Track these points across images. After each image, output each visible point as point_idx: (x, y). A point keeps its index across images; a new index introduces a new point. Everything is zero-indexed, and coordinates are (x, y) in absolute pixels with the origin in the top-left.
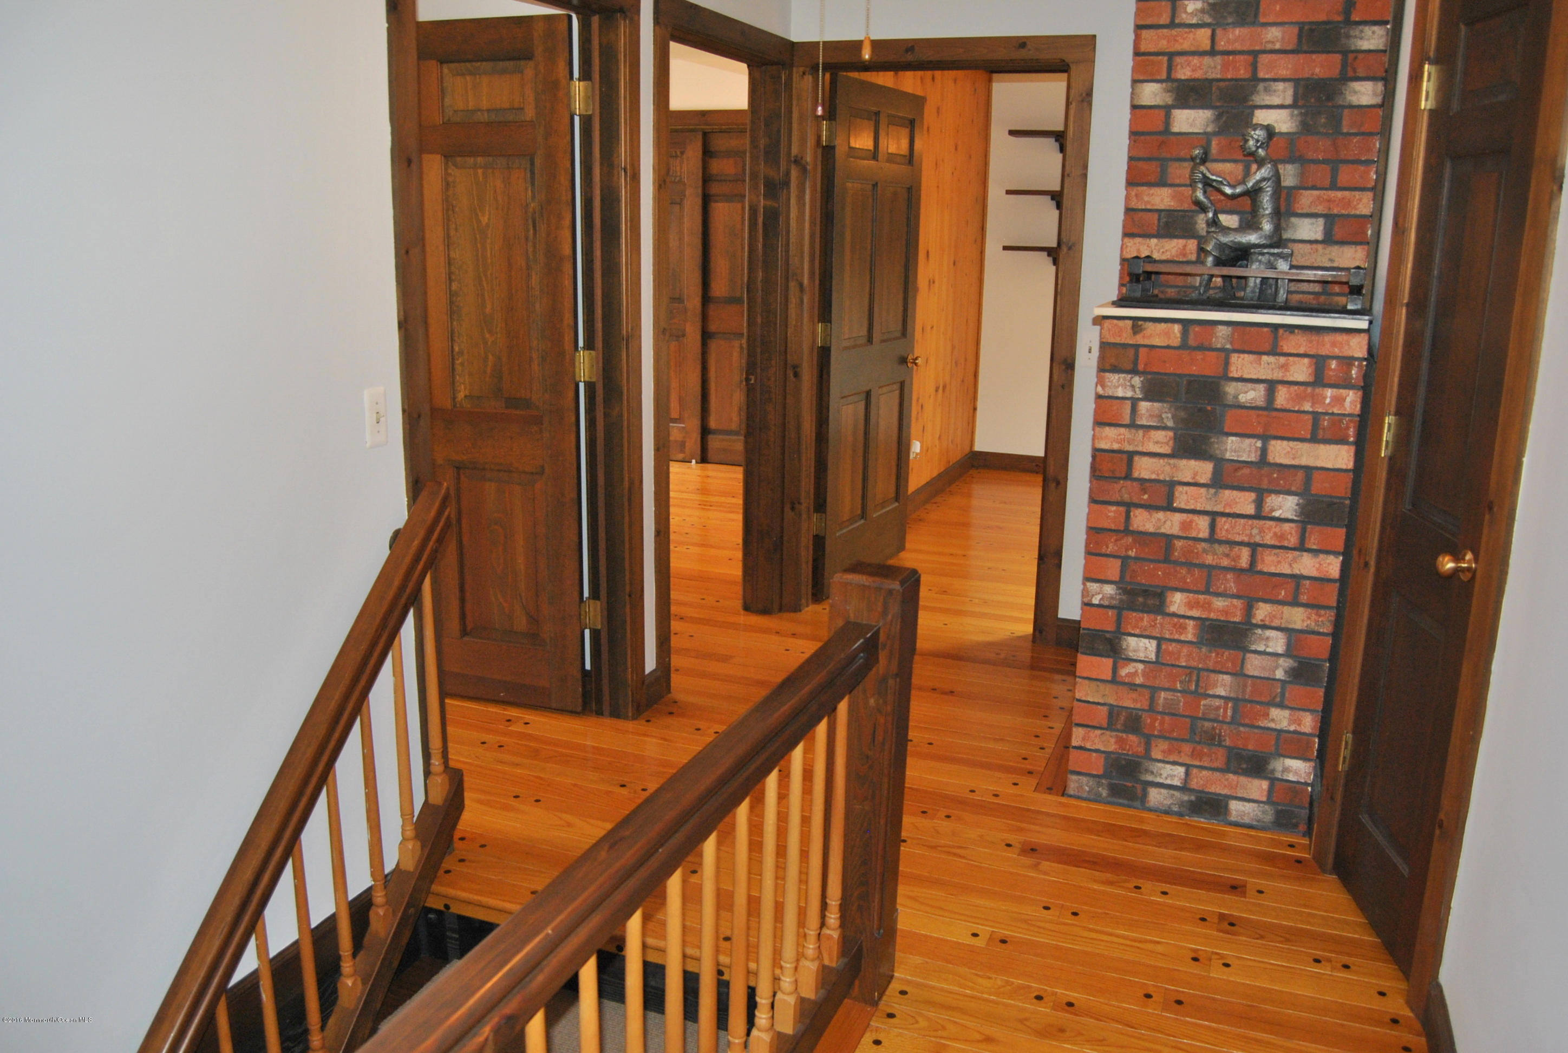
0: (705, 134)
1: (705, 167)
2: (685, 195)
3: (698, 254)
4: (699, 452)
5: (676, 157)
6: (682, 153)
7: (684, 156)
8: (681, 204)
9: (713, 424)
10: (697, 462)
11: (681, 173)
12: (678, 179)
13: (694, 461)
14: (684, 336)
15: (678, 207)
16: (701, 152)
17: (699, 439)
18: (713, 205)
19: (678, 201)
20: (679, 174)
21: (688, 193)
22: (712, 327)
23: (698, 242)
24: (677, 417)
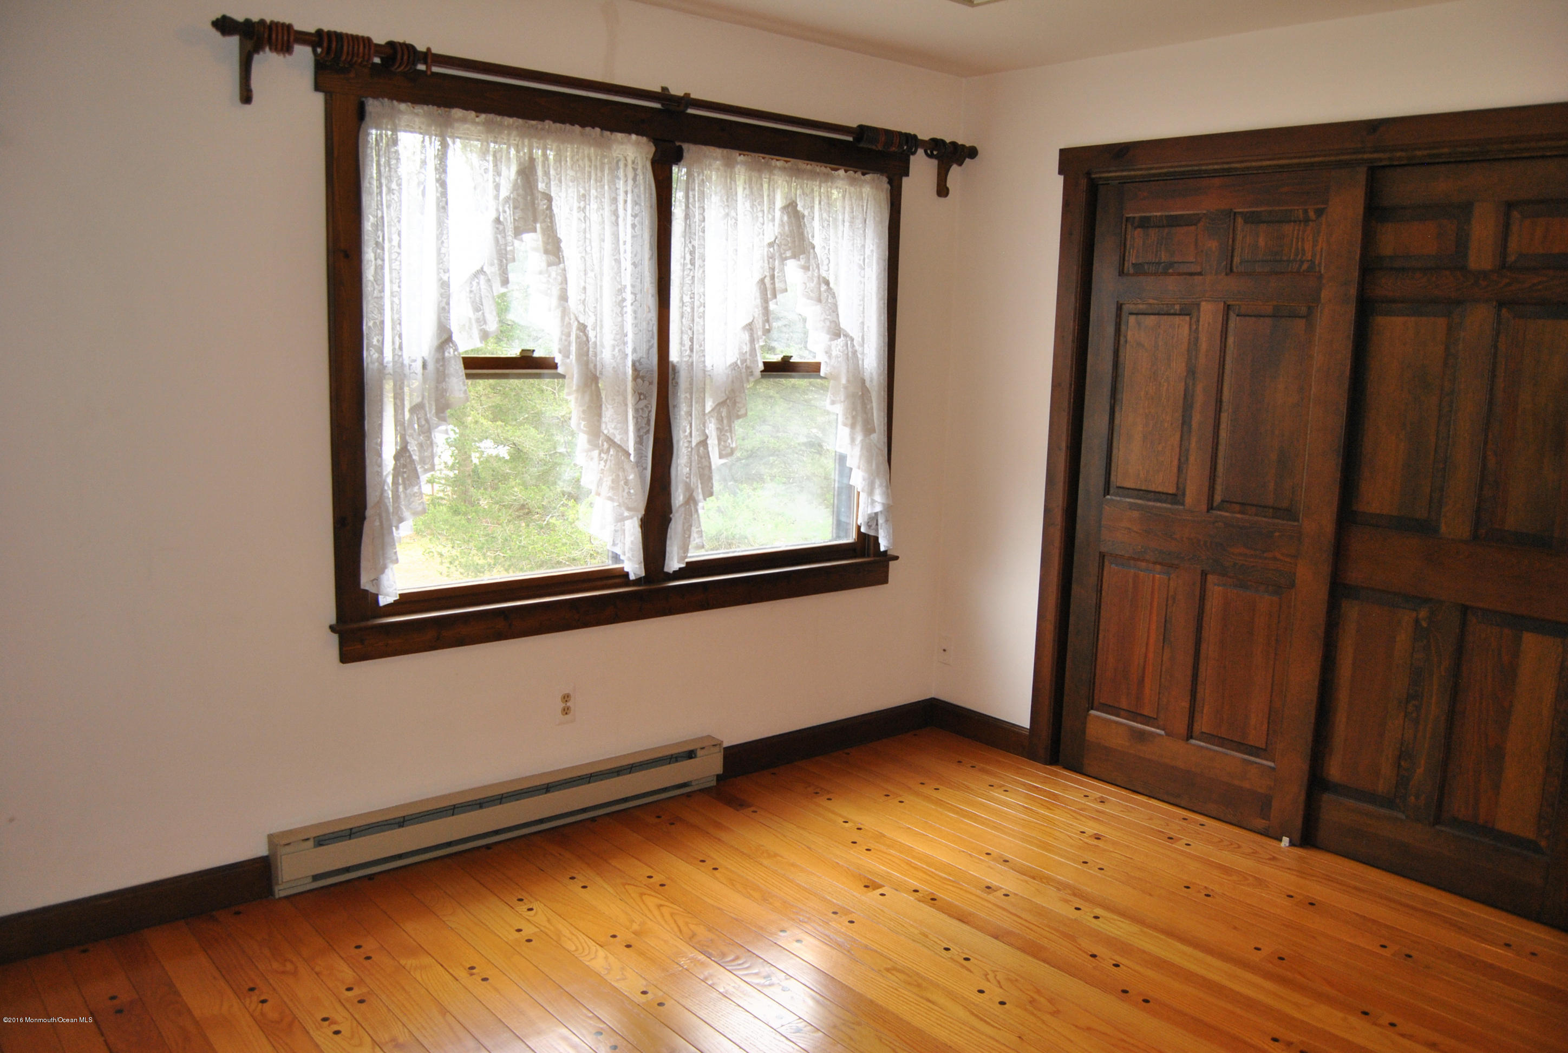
0: (1374, 172)
1: (1368, 239)
2: (1318, 300)
3: (1337, 422)
4: (1298, 822)
5: (1307, 220)
6: (1320, 213)
7: (1323, 219)
8: (1309, 316)
9: (1335, 770)
10: (1292, 844)
11: (1314, 255)
12: (1305, 266)
13: (1286, 840)
14: (1292, 585)
15: (1301, 323)
16: (1361, 210)
17: (1302, 798)
18: (1381, 321)
19: (1304, 310)
20: (1308, 256)
21: (1325, 294)
22: (1356, 575)
23: (1339, 395)
24: (1261, 743)
